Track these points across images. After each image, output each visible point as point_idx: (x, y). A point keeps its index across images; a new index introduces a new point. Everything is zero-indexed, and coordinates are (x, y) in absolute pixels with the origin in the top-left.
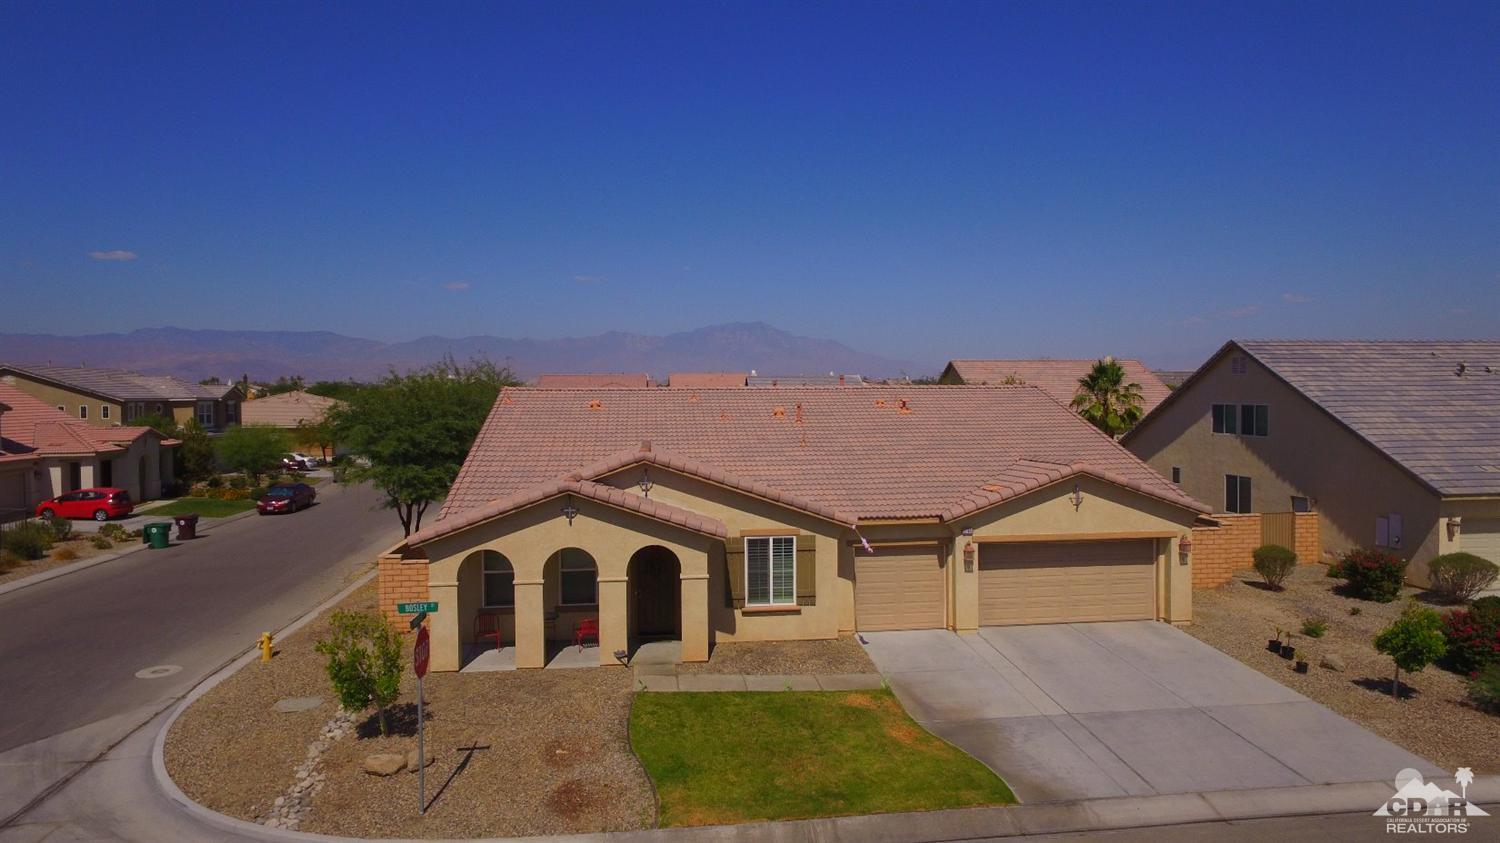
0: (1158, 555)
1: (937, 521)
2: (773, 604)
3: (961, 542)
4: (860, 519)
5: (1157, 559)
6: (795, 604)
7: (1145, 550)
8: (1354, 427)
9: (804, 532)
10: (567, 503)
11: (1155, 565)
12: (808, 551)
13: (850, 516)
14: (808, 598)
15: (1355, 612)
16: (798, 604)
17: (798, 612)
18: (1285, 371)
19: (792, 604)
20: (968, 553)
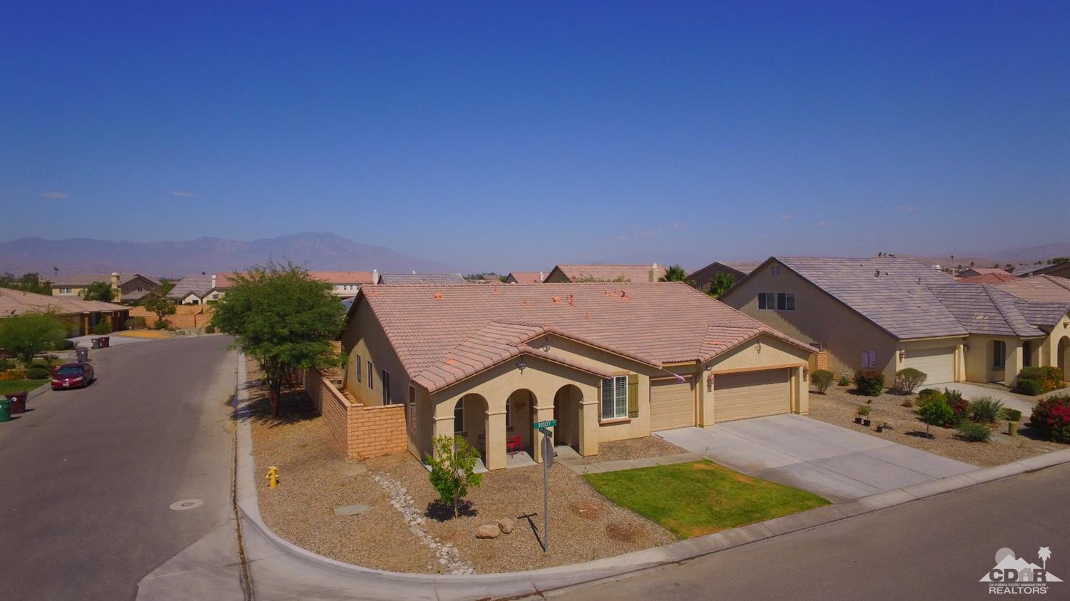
0: (791, 377)
1: (695, 363)
2: (616, 418)
3: (706, 374)
4: (663, 363)
5: (790, 378)
6: (627, 417)
7: (784, 374)
8: (849, 304)
9: (632, 373)
10: (522, 360)
11: (789, 383)
12: (634, 384)
13: (657, 360)
14: (634, 413)
15: (869, 402)
16: (629, 417)
17: (628, 422)
18: (804, 273)
19: (626, 418)
20: (709, 381)
